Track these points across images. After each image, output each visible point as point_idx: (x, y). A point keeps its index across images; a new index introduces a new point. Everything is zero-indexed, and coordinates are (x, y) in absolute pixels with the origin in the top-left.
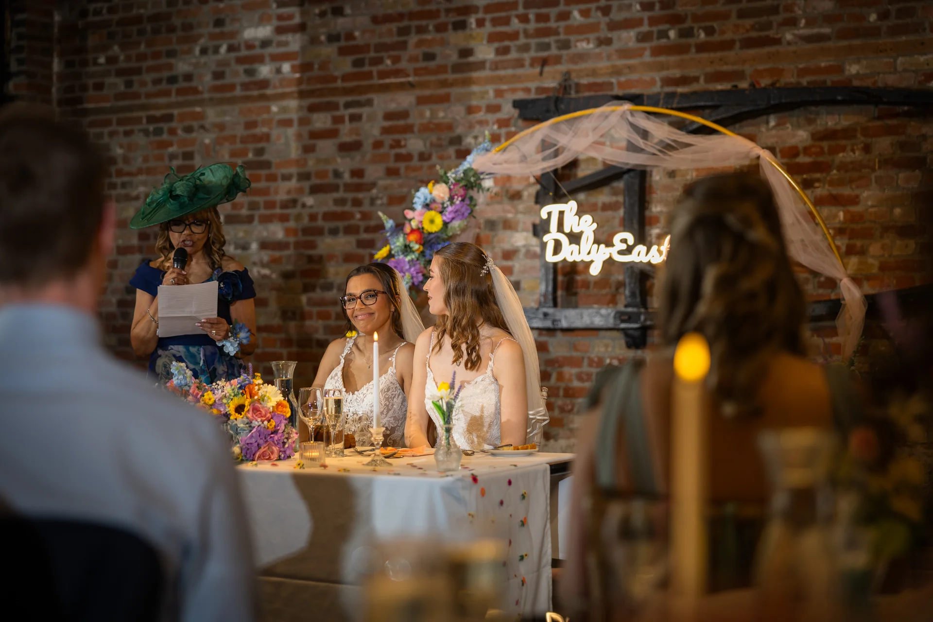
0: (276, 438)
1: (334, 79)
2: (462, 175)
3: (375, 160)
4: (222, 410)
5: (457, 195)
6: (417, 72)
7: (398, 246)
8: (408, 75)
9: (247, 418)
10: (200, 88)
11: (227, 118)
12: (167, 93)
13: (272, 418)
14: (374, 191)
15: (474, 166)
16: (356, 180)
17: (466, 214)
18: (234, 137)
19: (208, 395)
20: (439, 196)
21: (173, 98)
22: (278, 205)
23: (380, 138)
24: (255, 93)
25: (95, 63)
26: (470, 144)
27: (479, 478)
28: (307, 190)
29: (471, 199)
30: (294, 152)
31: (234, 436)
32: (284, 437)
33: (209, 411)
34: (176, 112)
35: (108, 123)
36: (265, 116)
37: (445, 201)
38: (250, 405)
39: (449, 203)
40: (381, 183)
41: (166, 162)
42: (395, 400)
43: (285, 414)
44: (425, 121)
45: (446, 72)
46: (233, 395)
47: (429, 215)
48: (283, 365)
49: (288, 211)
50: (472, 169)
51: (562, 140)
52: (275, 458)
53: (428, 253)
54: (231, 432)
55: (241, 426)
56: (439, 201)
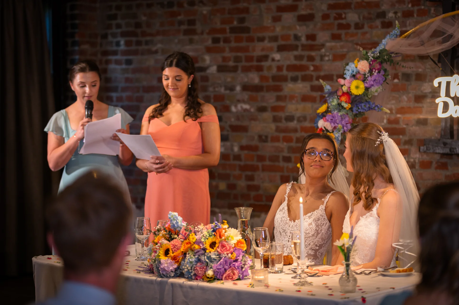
0: (236, 264)
2: (378, 54)
3: (323, 29)
4: (201, 245)
5: (375, 69)
7: (333, 105)
9: (218, 252)
13: (234, 251)
14: (323, 50)
15: (387, 48)
16: (310, 42)
17: (381, 82)
18: (224, 9)
19: (192, 235)
20: (362, 69)
22: (255, 59)
23: (327, 12)
26: (392, 18)
27: (367, 299)
28: (276, 49)
29: (385, 70)
30: (266, 21)
31: (209, 263)
32: (242, 264)
33: (192, 247)
37: (366, 73)
38: (219, 243)
39: (369, 75)
40: (328, 44)
41: (176, 27)
42: (323, 227)
43: (242, 248)
46: (208, 236)
47: (355, 83)
48: (243, 211)
49: (263, 64)
50: (386, 50)
51: (450, 30)
52: (235, 279)
53: (355, 109)
54: (207, 261)
55: (213, 256)
56: (362, 73)
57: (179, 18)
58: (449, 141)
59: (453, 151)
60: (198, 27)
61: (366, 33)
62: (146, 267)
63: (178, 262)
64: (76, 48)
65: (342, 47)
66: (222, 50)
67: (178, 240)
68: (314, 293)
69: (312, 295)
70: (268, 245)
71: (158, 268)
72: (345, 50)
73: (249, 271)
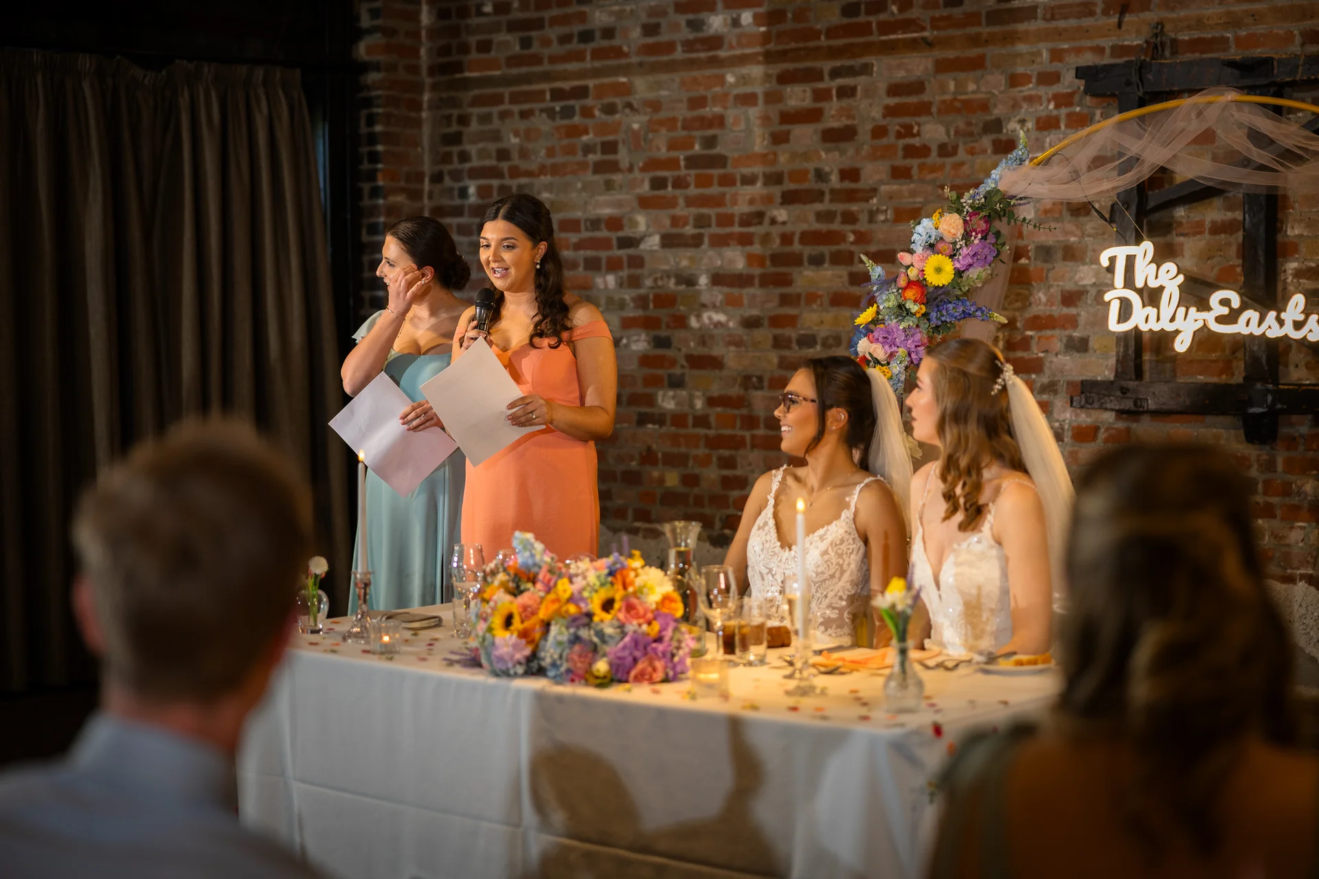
0: (660, 647)
1: (816, 35)
2: (983, 200)
3: (874, 157)
4: (582, 605)
5: (975, 230)
6: (935, 23)
7: (889, 308)
8: (923, 29)
9: (618, 620)
10: (625, 49)
11: (664, 93)
12: (580, 56)
13: (655, 619)
14: (875, 201)
15: (999, 188)
16: (848, 185)
17: (990, 258)
18: (674, 120)
19: (563, 584)
20: (949, 232)
21: (588, 64)
22: (737, 219)
23: (883, 122)
24: (703, 55)
25: (480, 13)
26: (1014, 131)
27: (945, 729)
28: (778, 199)
29: (998, 234)
30: (759, 143)
31: (599, 645)
32: (673, 647)
33: (564, 609)
34: (591, 83)
35: (497, 100)
36: (717, 89)
37: (958, 240)
38: (622, 600)
39: (963, 243)
40: (883, 188)
41: (579, 157)
42: (852, 556)
43: (673, 612)
44: (948, 97)
45: (979, 24)
46: (598, 585)
47: (935, 260)
48: (681, 528)
49: (751, 229)
50: (999, 191)
51: (1134, 147)
52: (658, 679)
53: (933, 315)
54: (596, 640)
55: (609, 631)
56: (948, 238)
57: (585, 138)
58: (1132, 384)
59: (1141, 406)
60: (623, 156)
61: (962, 164)
62: (467, 652)
63: (531, 642)
64: (381, 201)
65: (913, 194)
66: (672, 203)
67: (532, 593)
68: (827, 713)
69: (824, 718)
70: (732, 605)
71: (488, 655)
72: (919, 199)
73: (689, 661)
